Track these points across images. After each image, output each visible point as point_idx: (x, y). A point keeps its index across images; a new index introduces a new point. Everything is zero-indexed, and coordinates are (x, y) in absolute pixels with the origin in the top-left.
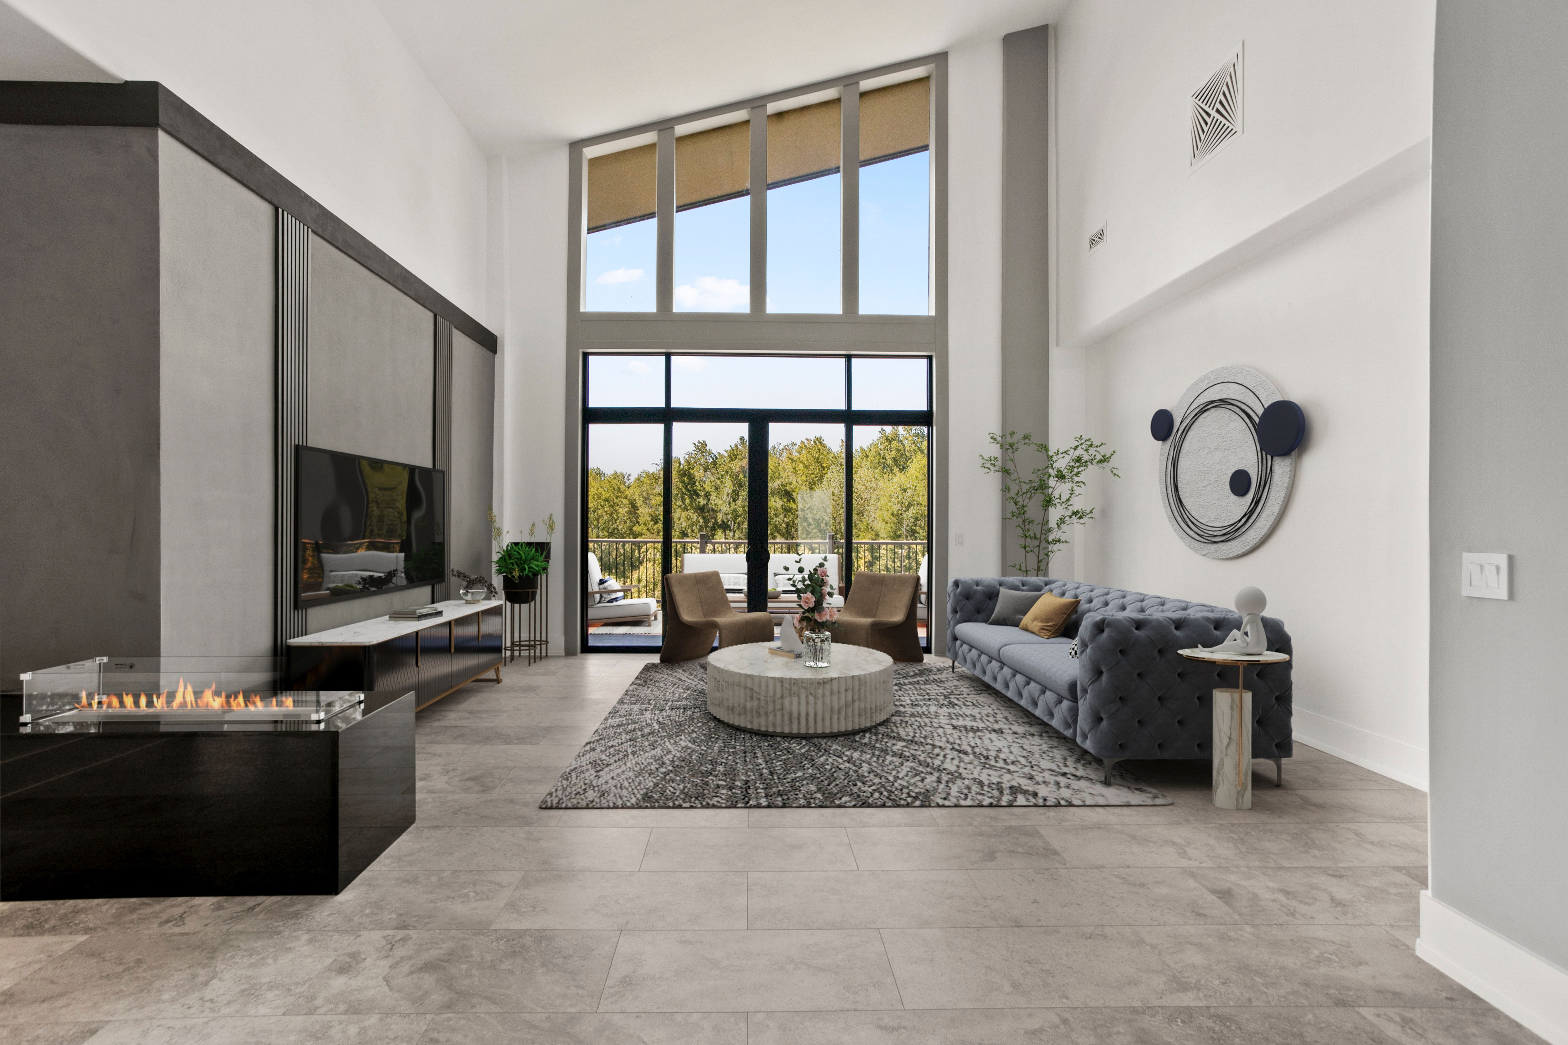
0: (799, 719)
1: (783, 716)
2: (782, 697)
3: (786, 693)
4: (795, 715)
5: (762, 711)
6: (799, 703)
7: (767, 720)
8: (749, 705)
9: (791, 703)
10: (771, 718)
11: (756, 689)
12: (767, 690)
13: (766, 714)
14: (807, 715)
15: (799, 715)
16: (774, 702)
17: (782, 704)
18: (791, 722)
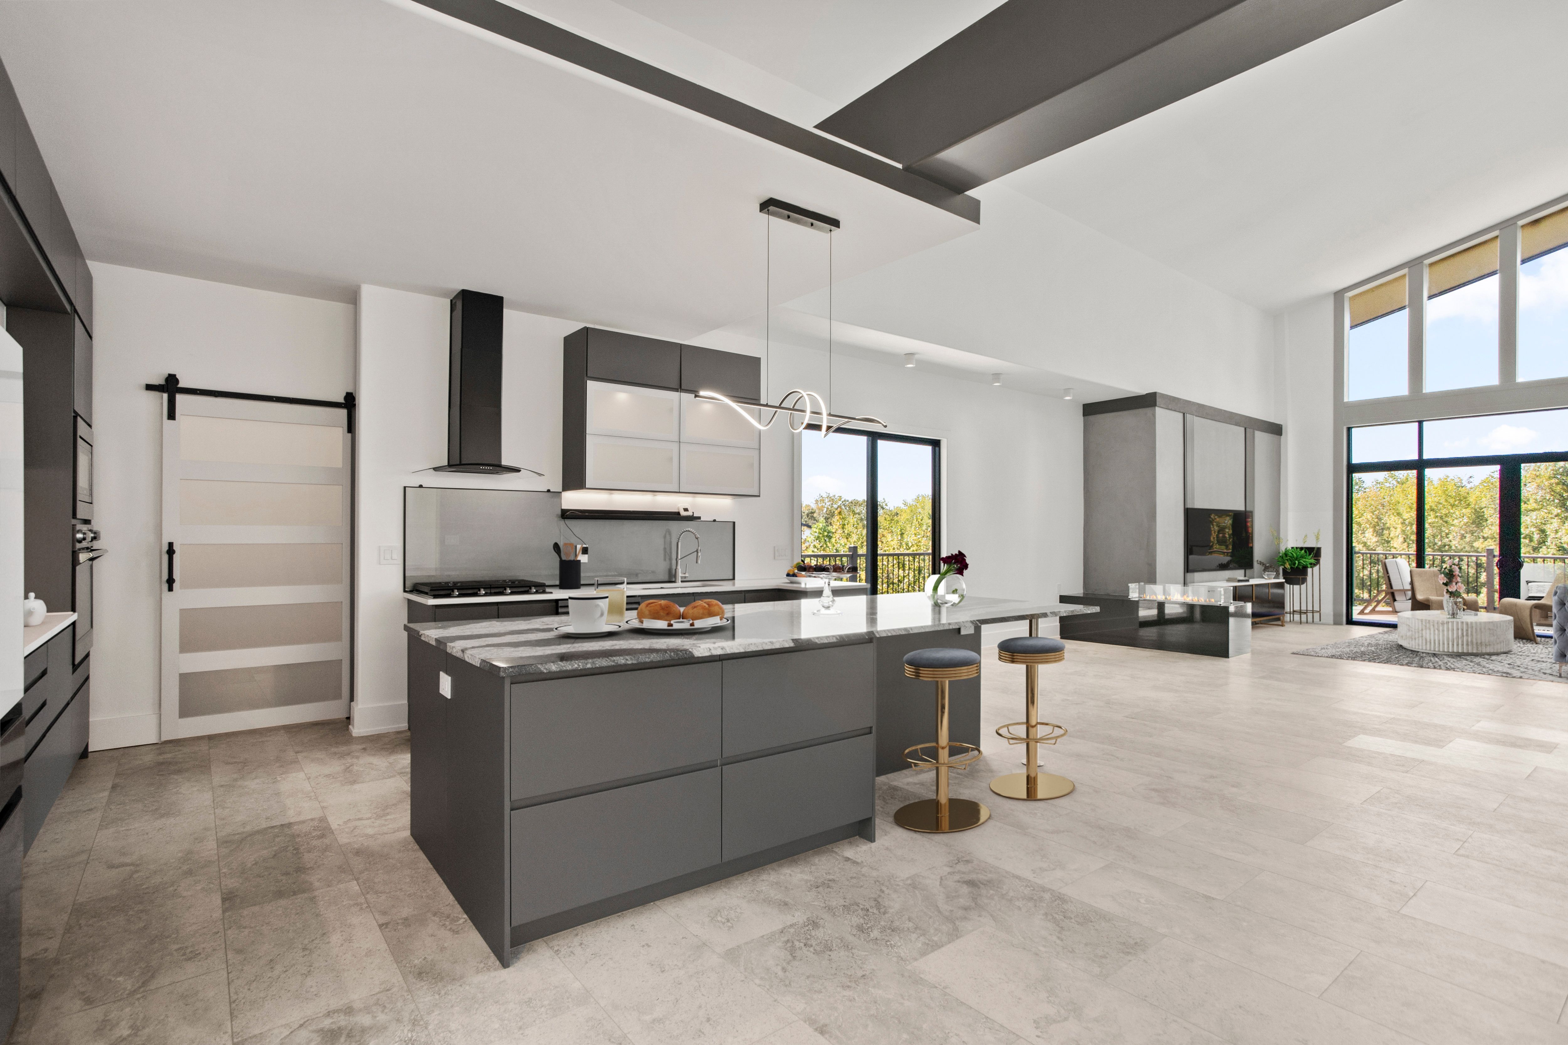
0: (1431, 643)
1: (1422, 640)
2: (1422, 630)
3: (1424, 628)
4: (1428, 640)
5: (1413, 637)
6: (1430, 634)
7: (1415, 642)
8: (1408, 634)
9: (1426, 633)
10: (1417, 641)
11: (1410, 625)
12: (1415, 626)
13: (1415, 639)
14: (1435, 640)
15: (1431, 640)
16: (1418, 632)
17: (1422, 634)
18: (1426, 644)
